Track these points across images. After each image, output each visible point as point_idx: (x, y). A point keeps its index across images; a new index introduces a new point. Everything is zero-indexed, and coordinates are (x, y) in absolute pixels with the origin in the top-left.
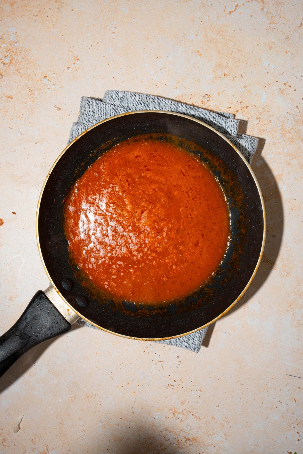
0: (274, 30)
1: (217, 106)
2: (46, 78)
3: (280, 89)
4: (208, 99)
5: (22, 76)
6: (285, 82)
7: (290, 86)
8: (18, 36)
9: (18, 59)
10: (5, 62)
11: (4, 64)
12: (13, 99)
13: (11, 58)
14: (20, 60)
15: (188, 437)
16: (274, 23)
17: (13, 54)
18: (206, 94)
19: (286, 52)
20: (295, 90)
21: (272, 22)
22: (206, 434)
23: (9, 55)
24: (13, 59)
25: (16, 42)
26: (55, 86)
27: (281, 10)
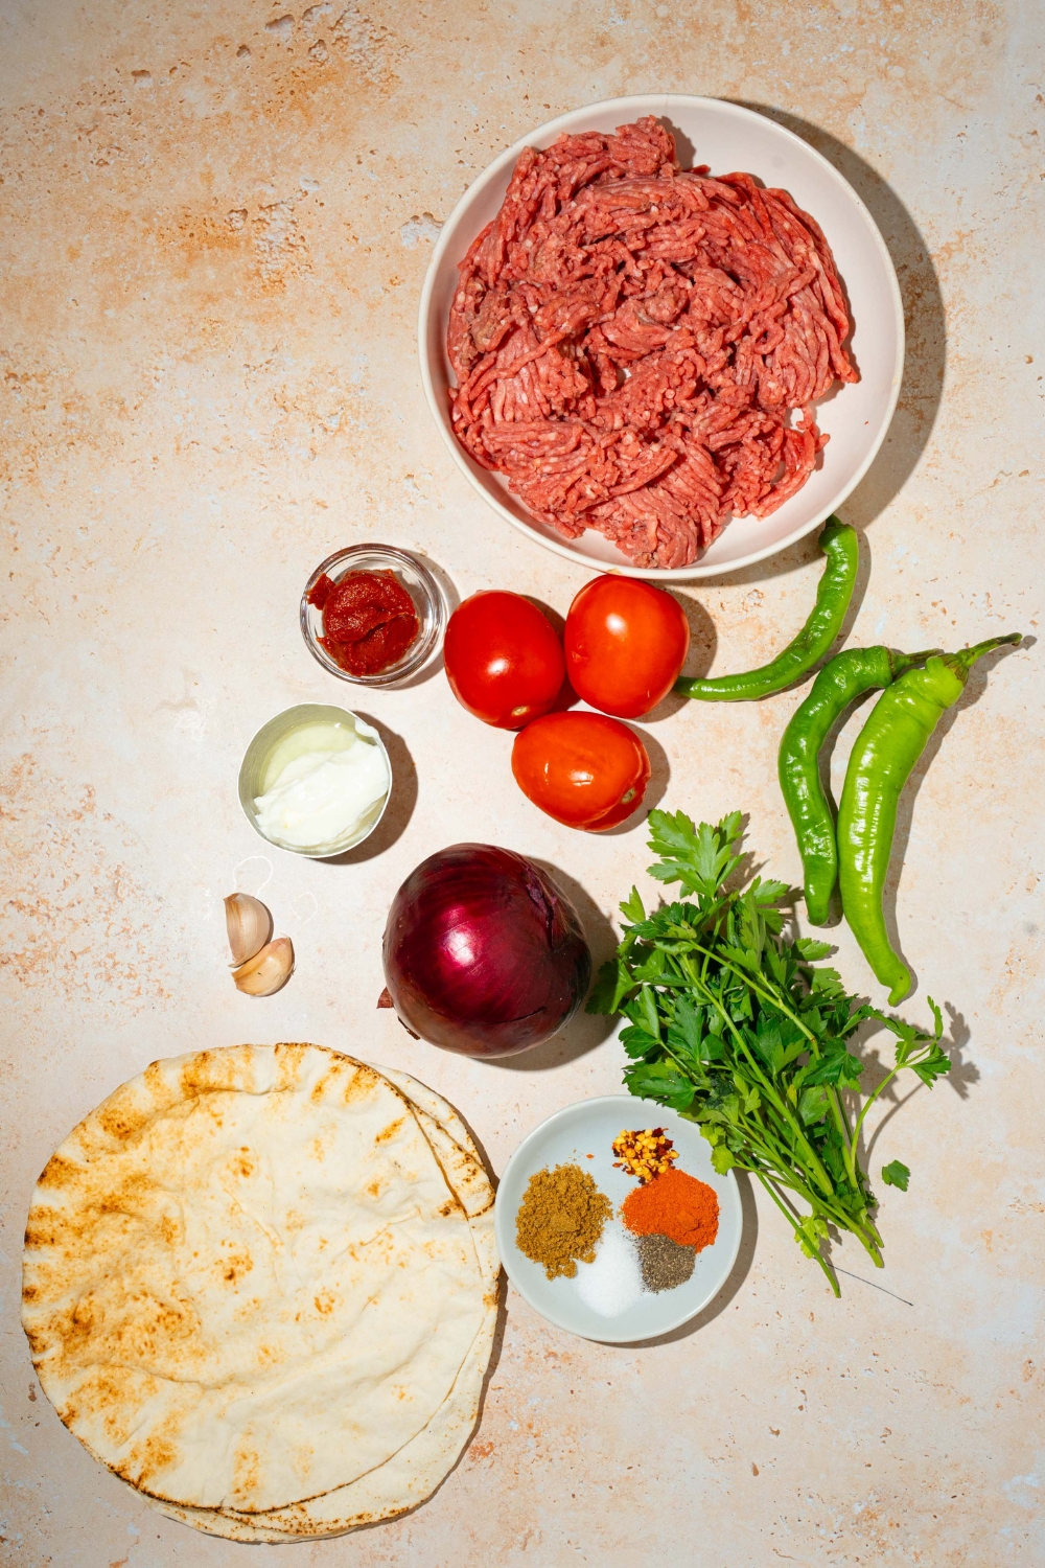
0: (934, 481)
1: (774, 619)
2: (410, 480)
3: (921, 613)
4: (757, 602)
5: (357, 464)
6: (936, 600)
7: (945, 612)
8: (368, 376)
9: (358, 426)
10: (328, 426)
11: (326, 430)
12: (327, 510)
13: (343, 421)
14: (360, 429)
15: (554, 1349)
16: (937, 467)
17: (349, 412)
18: (756, 590)
19: (952, 535)
20: (953, 623)
21: (933, 462)
22: (597, 1352)
23: (340, 414)
24: (346, 423)
25: (362, 388)
26: (427, 501)
27: (957, 442)
